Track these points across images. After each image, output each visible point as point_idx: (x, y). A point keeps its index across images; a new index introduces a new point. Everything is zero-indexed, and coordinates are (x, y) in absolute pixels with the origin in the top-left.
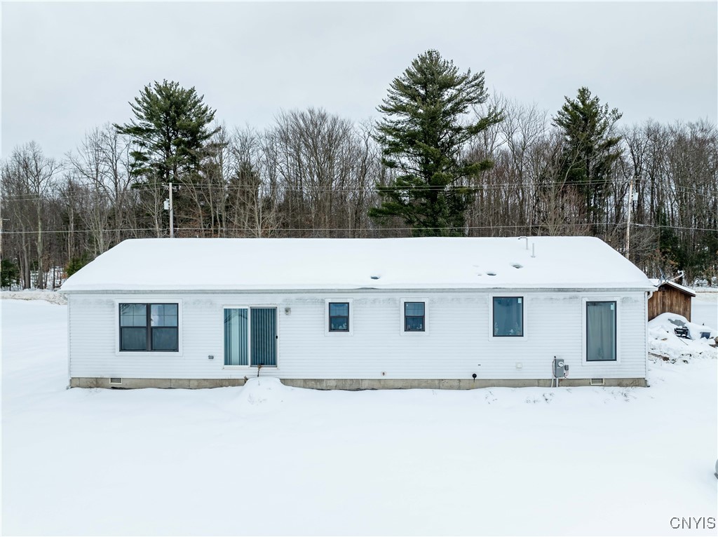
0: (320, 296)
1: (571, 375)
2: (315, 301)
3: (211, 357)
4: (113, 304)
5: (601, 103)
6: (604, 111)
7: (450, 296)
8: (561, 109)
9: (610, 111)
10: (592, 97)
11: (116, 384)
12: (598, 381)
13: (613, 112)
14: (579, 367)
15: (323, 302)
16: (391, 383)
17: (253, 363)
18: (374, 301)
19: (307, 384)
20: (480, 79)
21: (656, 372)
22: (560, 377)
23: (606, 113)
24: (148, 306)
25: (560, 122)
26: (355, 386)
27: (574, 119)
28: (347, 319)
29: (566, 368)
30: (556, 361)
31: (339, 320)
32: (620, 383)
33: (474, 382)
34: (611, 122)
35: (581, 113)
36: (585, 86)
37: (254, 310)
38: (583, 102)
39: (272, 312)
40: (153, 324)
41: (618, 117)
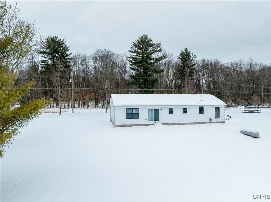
0: (167, 107)
1: (212, 121)
2: (166, 108)
3: (146, 120)
4: (125, 109)
5: (191, 53)
6: (192, 55)
7: (191, 106)
8: (180, 54)
9: (193, 55)
10: (189, 51)
11: (125, 126)
12: (217, 122)
13: (194, 56)
14: (214, 120)
15: (168, 108)
16: (181, 124)
17: (154, 121)
18: (178, 107)
19: (165, 124)
20: (160, 45)
21: (226, 121)
22: (211, 121)
23: (192, 56)
24: (133, 109)
25: (179, 58)
26: (174, 124)
27: (183, 57)
28: (173, 111)
29: (212, 120)
30: (210, 119)
31: (171, 111)
32: (221, 122)
33: (196, 123)
34: (194, 59)
35: (185, 55)
36: (187, 48)
37: (154, 110)
38: (186, 52)
39: (158, 110)
40: (134, 113)
41: (196, 57)
